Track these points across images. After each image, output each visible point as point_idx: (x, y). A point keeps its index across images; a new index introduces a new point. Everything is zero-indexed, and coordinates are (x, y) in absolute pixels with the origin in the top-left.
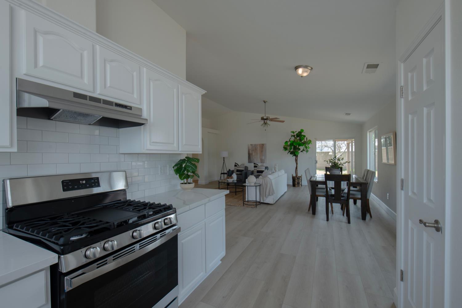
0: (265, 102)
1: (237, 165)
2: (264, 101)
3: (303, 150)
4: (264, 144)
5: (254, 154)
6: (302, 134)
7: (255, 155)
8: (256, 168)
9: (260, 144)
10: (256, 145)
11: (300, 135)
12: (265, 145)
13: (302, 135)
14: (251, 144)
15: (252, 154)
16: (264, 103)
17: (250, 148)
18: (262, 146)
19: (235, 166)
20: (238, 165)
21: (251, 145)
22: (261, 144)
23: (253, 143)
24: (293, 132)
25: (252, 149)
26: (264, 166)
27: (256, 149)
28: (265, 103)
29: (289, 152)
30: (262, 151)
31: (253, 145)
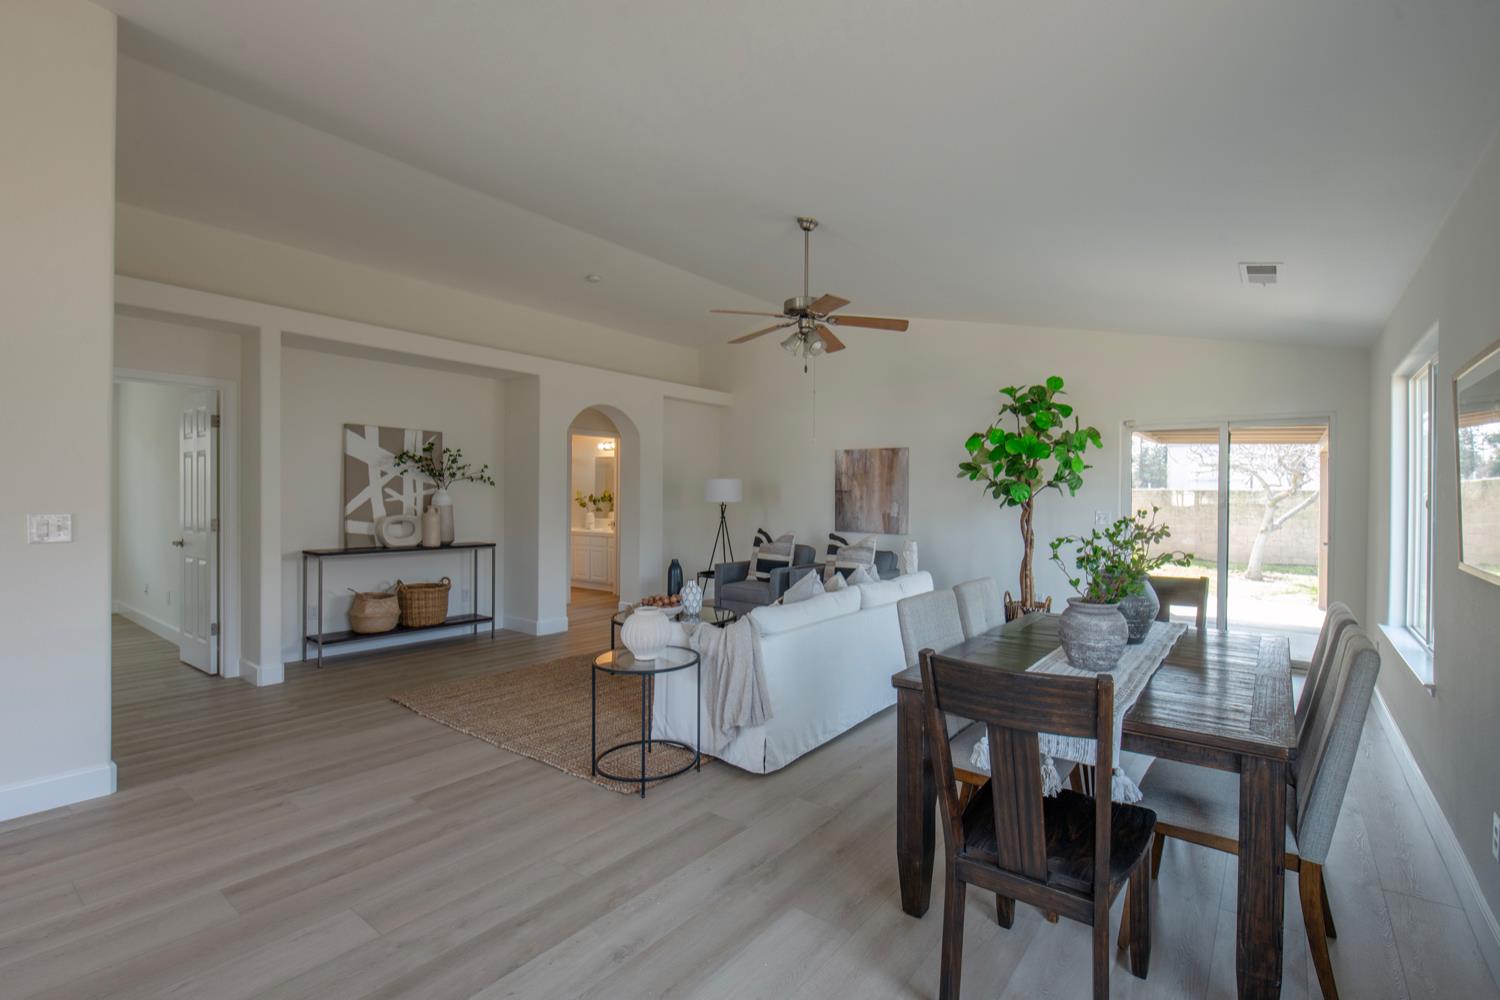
0: (806, 226)
1: (764, 538)
2: (800, 221)
3: (1059, 478)
4: (899, 449)
5: (857, 493)
6: (1057, 399)
7: (861, 498)
8: (832, 558)
9: (881, 450)
10: (865, 455)
11: (1035, 403)
12: (900, 454)
13: (1054, 406)
14: (848, 448)
15: (850, 492)
16: (803, 232)
17: (844, 467)
18: (892, 457)
19: (758, 542)
20: (769, 540)
21: (847, 452)
22: (887, 449)
23: (857, 445)
24: (1011, 391)
25: (850, 472)
26: (870, 549)
27: (866, 472)
28: (807, 229)
29: (993, 484)
30: (889, 482)
31: (856, 456)
